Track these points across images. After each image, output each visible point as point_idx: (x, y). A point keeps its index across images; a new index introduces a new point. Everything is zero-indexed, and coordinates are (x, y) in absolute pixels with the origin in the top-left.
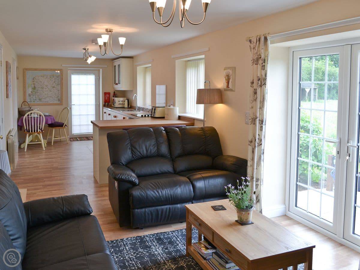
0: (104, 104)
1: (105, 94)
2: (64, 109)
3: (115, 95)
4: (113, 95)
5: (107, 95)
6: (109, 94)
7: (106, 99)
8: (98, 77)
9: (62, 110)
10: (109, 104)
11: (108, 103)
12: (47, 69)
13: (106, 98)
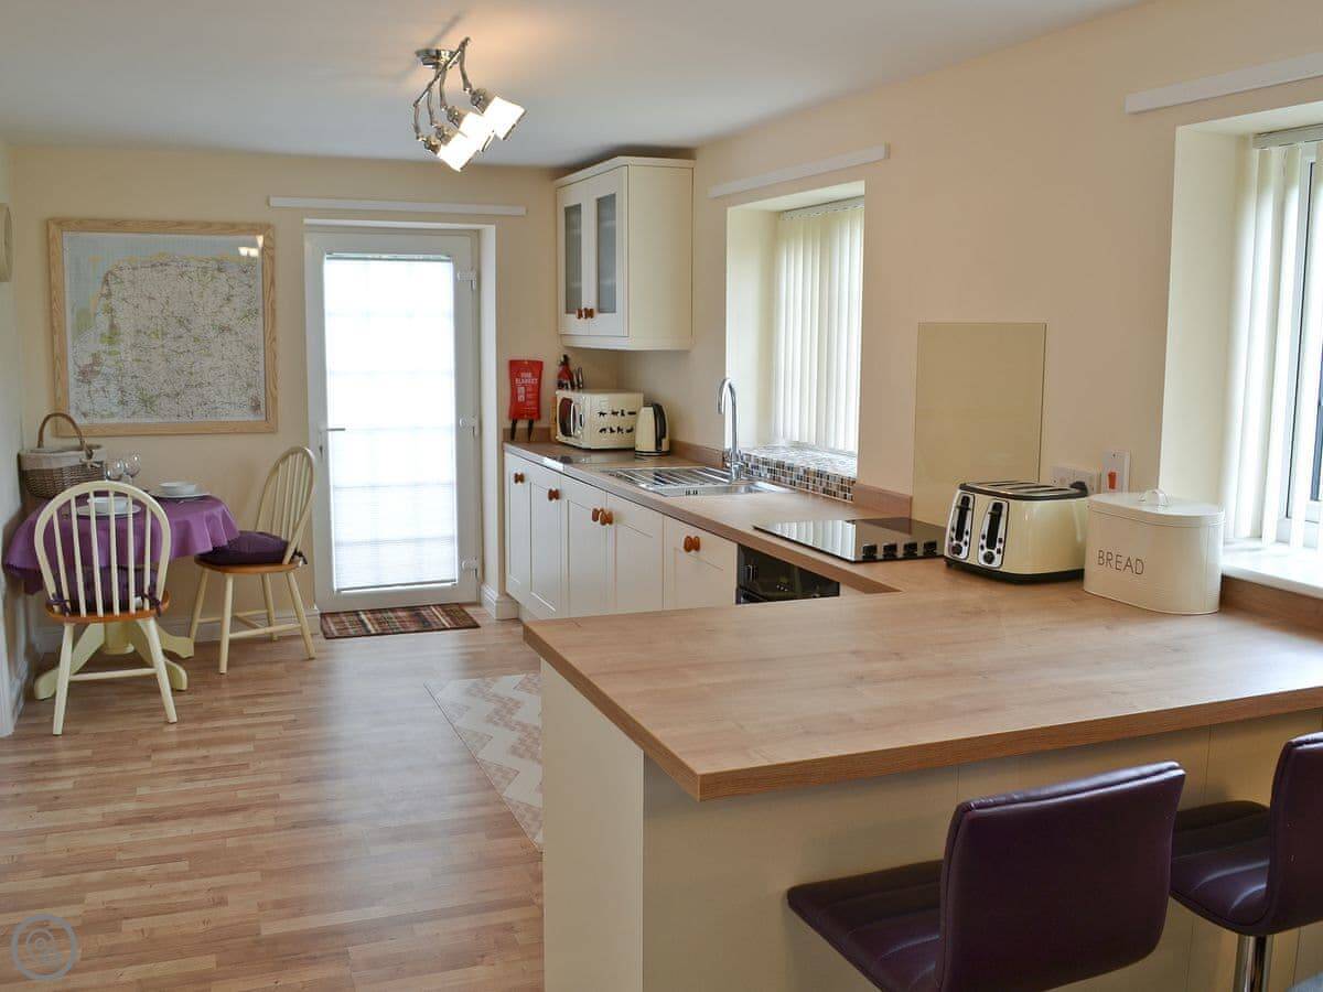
0: (508, 425)
1: (515, 368)
2: (285, 458)
3: (569, 377)
4: (560, 376)
5: (528, 378)
6: (536, 367)
7: (521, 398)
8: (473, 276)
9: (272, 464)
10: (536, 425)
11: (531, 423)
12: (180, 223)
13: (521, 390)
